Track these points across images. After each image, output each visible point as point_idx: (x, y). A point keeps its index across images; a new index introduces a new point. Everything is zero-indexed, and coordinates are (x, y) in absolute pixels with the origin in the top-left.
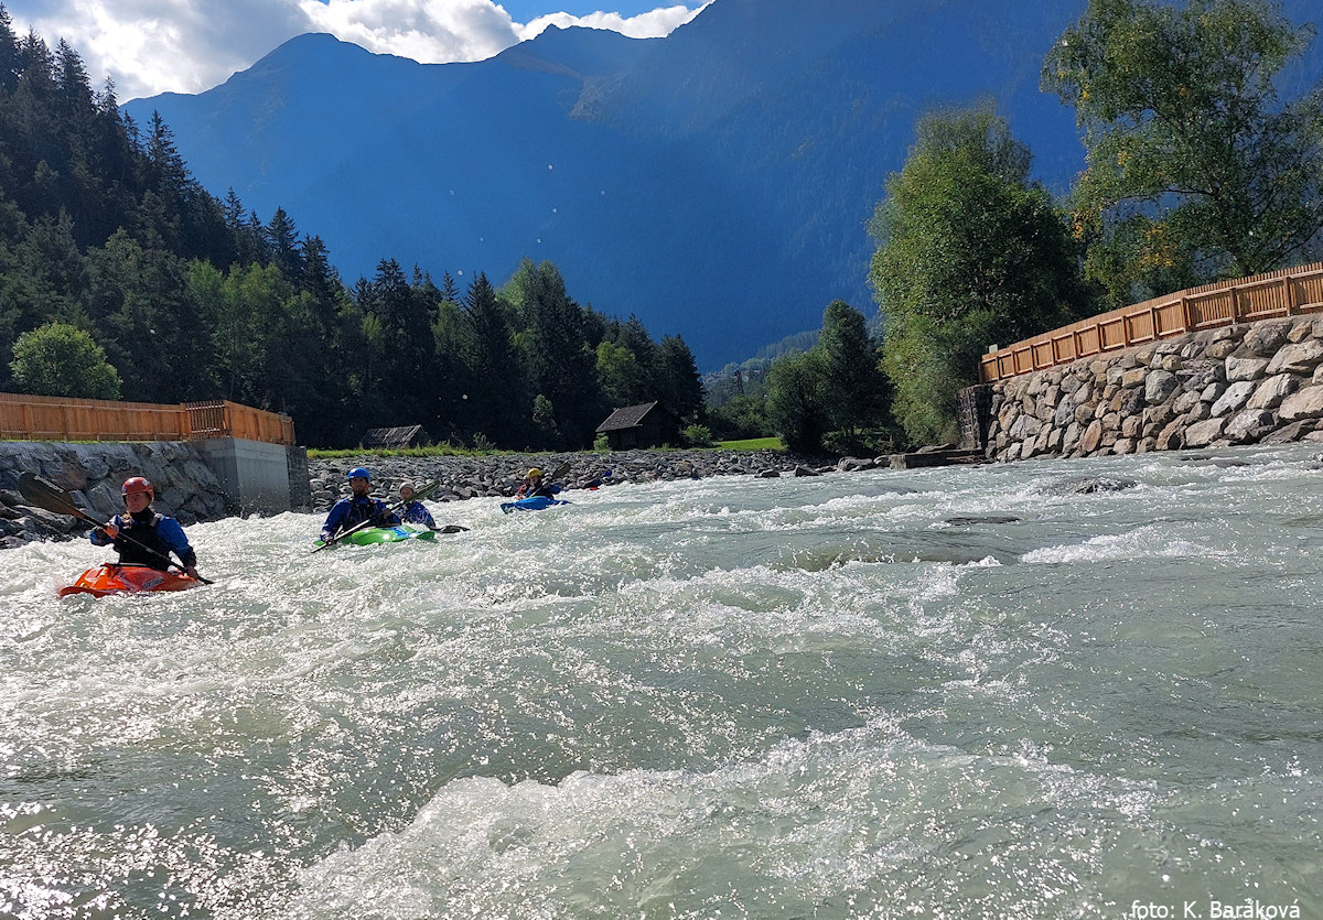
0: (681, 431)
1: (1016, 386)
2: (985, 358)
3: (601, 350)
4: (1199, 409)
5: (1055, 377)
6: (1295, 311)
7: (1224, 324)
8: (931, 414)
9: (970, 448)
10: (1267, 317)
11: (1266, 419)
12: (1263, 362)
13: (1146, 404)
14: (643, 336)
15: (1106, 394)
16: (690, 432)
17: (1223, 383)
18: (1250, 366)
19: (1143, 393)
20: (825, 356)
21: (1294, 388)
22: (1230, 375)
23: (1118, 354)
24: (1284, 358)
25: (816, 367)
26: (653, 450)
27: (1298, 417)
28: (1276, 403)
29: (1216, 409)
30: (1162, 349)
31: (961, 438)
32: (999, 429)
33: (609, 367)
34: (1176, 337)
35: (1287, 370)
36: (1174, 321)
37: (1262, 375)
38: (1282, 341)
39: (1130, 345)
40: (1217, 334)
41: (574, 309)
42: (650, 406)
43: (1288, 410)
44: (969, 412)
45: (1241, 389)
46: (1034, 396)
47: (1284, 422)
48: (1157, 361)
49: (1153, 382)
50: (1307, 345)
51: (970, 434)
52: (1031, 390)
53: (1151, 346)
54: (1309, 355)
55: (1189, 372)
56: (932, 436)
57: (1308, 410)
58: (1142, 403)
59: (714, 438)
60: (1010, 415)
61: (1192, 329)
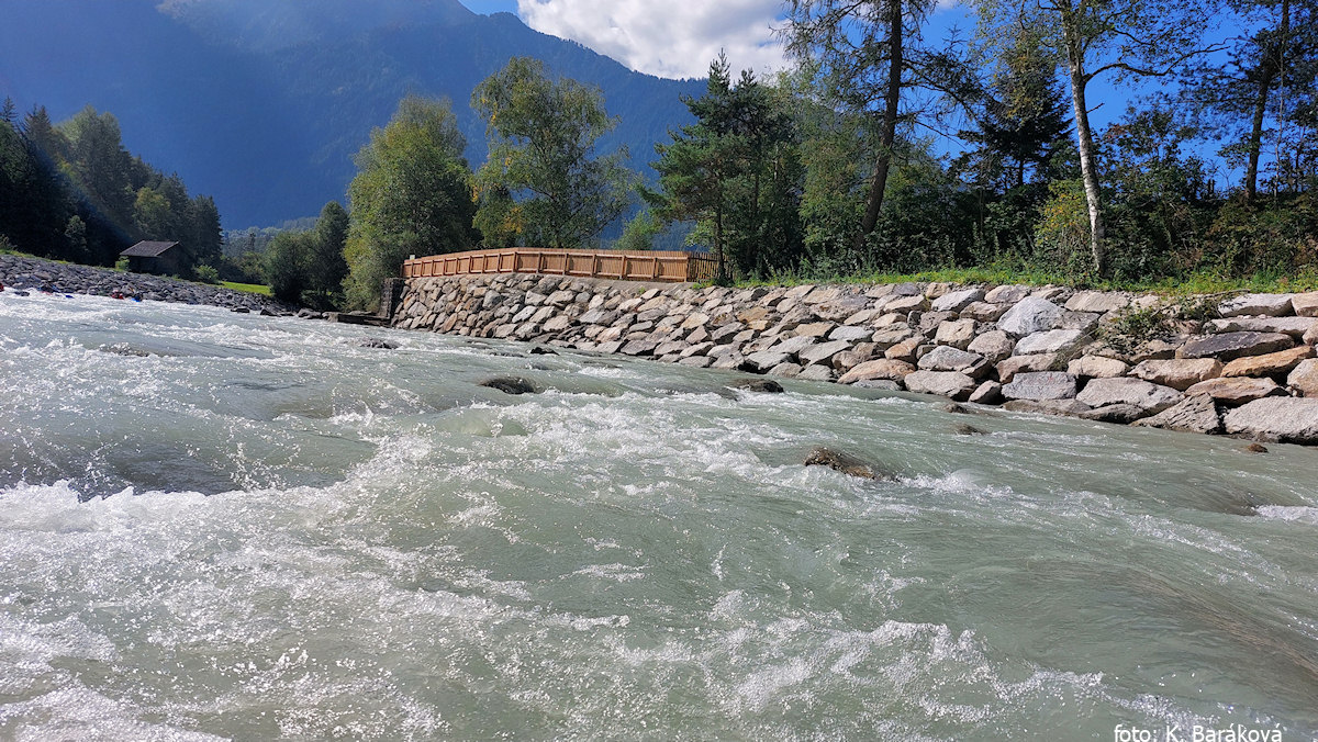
0: (194, 268)
1: (419, 283)
2: (406, 262)
3: (142, 193)
4: (506, 318)
5: (440, 283)
6: (567, 273)
7: (532, 272)
8: (365, 292)
9: (382, 317)
10: (554, 273)
11: (536, 329)
12: (544, 297)
13: (482, 309)
14: (181, 191)
15: (464, 299)
16: (201, 270)
17: (522, 305)
18: (537, 298)
19: (482, 302)
20: (316, 237)
21: (554, 315)
22: (527, 301)
23: (476, 276)
24: (555, 298)
25: (308, 243)
26: (164, 277)
27: (551, 331)
28: (543, 321)
29: (515, 319)
30: (497, 279)
31: (380, 310)
32: (402, 308)
33: (146, 208)
34: (507, 274)
35: (554, 305)
36: (509, 264)
37: (541, 304)
38: (556, 288)
39: (484, 272)
40: (527, 277)
41: (126, 158)
42: (172, 244)
43: (546, 327)
44: (388, 294)
45: (529, 310)
46: (427, 292)
47: (544, 332)
48: (494, 285)
49: (489, 296)
50: (566, 293)
51: (385, 308)
52: (425, 288)
53: (494, 276)
54: (565, 299)
55: (508, 295)
56: (363, 305)
57: (556, 328)
58: (480, 308)
59: (220, 278)
60: (411, 301)
61: (516, 271)
